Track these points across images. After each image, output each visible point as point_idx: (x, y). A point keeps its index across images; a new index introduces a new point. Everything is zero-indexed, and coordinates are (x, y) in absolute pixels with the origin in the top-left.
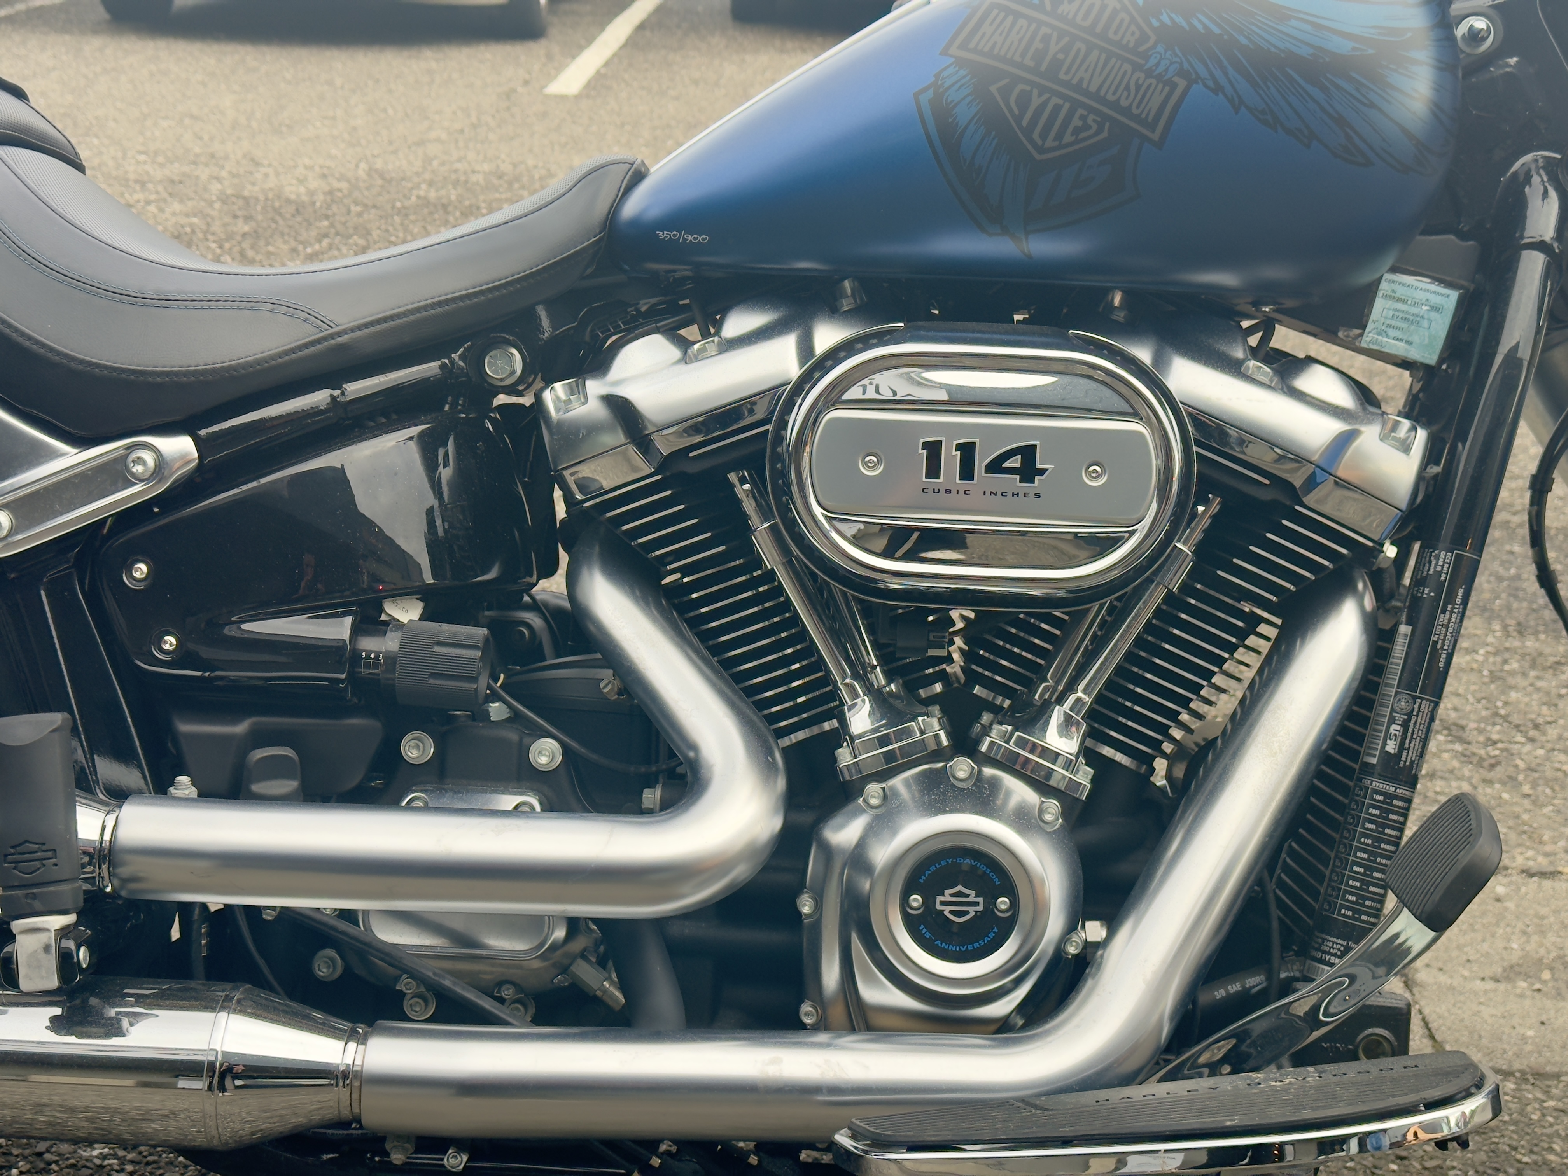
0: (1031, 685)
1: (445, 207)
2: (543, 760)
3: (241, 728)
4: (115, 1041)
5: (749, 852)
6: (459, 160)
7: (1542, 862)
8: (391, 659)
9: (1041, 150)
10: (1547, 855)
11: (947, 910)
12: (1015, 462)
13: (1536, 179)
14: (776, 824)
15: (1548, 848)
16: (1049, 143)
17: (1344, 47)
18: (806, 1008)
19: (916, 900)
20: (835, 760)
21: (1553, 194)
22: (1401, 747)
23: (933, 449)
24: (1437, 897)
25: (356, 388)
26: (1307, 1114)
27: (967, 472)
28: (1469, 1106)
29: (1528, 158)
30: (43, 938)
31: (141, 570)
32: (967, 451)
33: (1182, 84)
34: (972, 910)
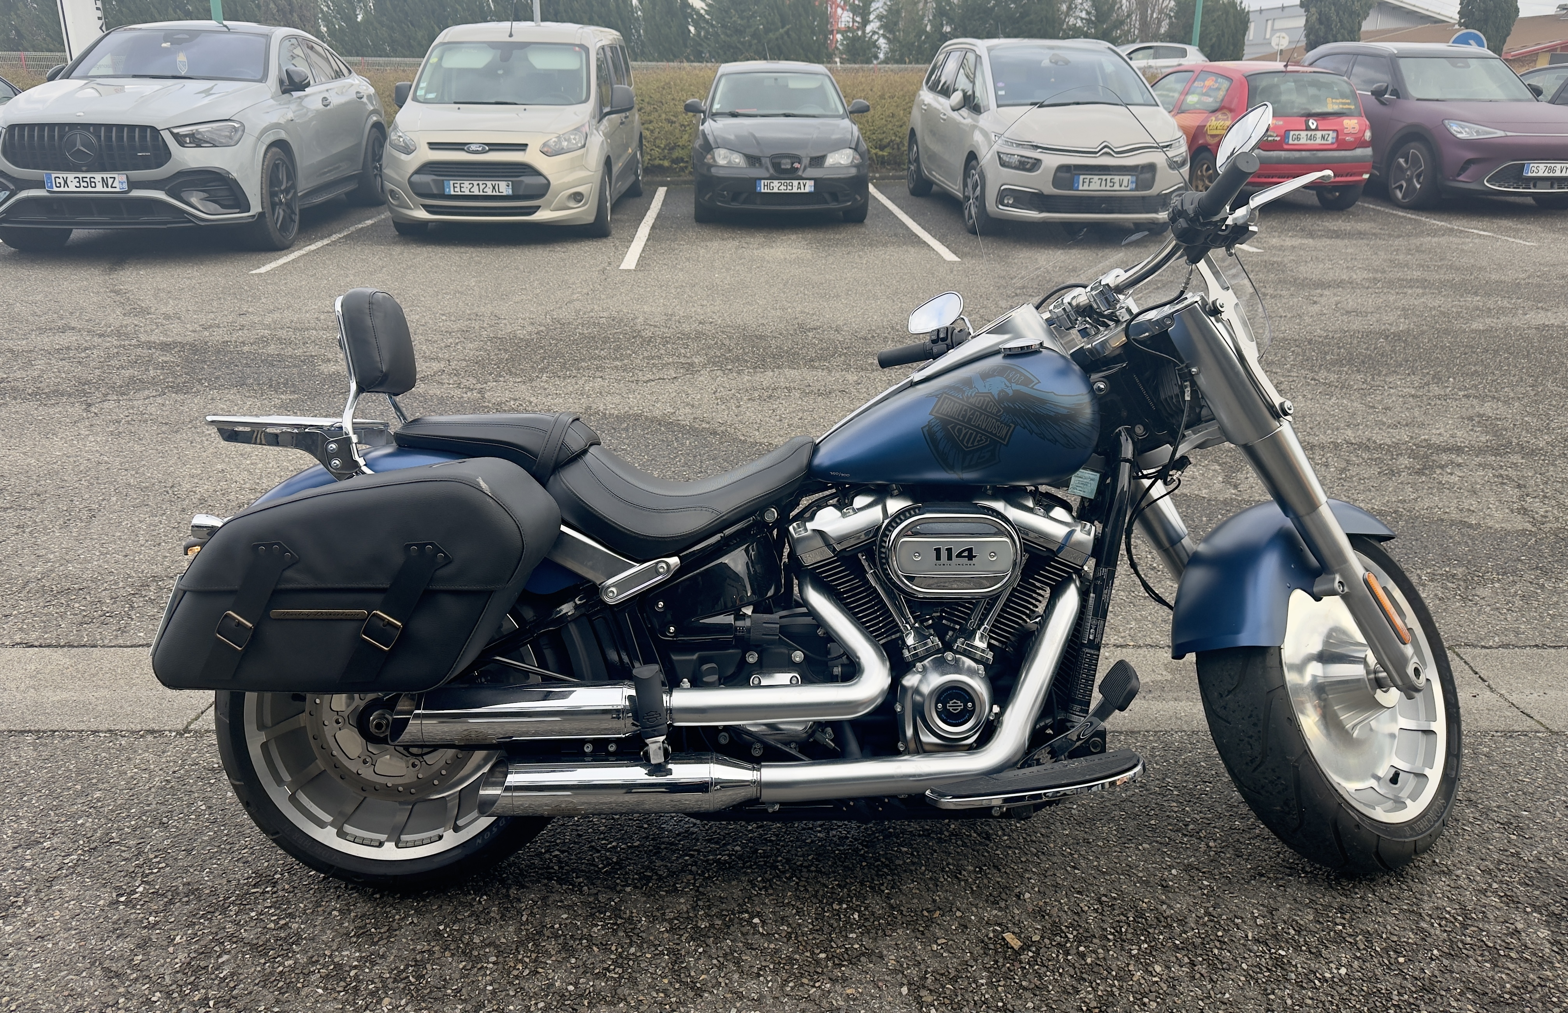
0: (966, 620)
1: (593, 338)
2: (798, 659)
3: (695, 657)
4: (668, 777)
5: (882, 692)
6: (592, 311)
7: (1121, 641)
8: (749, 630)
9: (967, 447)
10: (1122, 637)
11: (951, 709)
12: (966, 554)
13: (1123, 434)
14: (889, 680)
15: (1123, 635)
16: (970, 445)
17: (1065, 412)
18: (900, 744)
19: (940, 705)
20: (902, 654)
21: (1130, 441)
22: (1095, 637)
23: (938, 551)
24: (1121, 700)
25: (728, 532)
26: (1088, 777)
27: (950, 558)
28: (1136, 770)
29: (1120, 428)
30: (658, 744)
31: (661, 604)
32: (949, 550)
33: (1013, 426)
34: (959, 708)
